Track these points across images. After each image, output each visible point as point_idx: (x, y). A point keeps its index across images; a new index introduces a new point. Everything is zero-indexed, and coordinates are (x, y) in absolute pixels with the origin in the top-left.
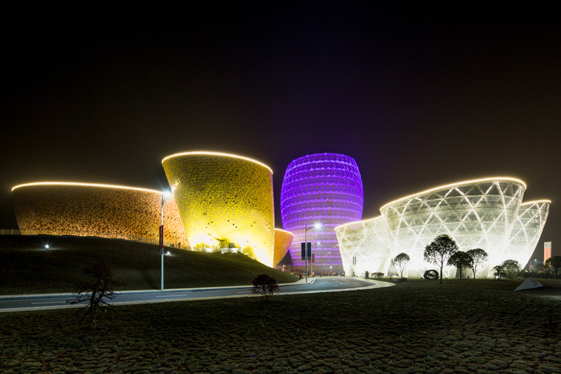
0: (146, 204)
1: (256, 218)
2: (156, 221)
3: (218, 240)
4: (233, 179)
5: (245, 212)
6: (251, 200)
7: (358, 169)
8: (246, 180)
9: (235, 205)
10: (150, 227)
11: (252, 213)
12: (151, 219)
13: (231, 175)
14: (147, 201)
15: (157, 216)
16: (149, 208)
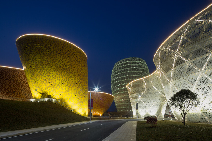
0: (14, 76)
1: (66, 78)
2: (20, 86)
3: (40, 93)
4: (47, 51)
5: (57, 74)
6: (61, 66)
7: (146, 65)
8: (57, 52)
9: (49, 69)
10: (16, 89)
11: (63, 75)
12: (17, 84)
13: (46, 48)
14: (14, 74)
15: (22, 83)
16: (15, 78)
